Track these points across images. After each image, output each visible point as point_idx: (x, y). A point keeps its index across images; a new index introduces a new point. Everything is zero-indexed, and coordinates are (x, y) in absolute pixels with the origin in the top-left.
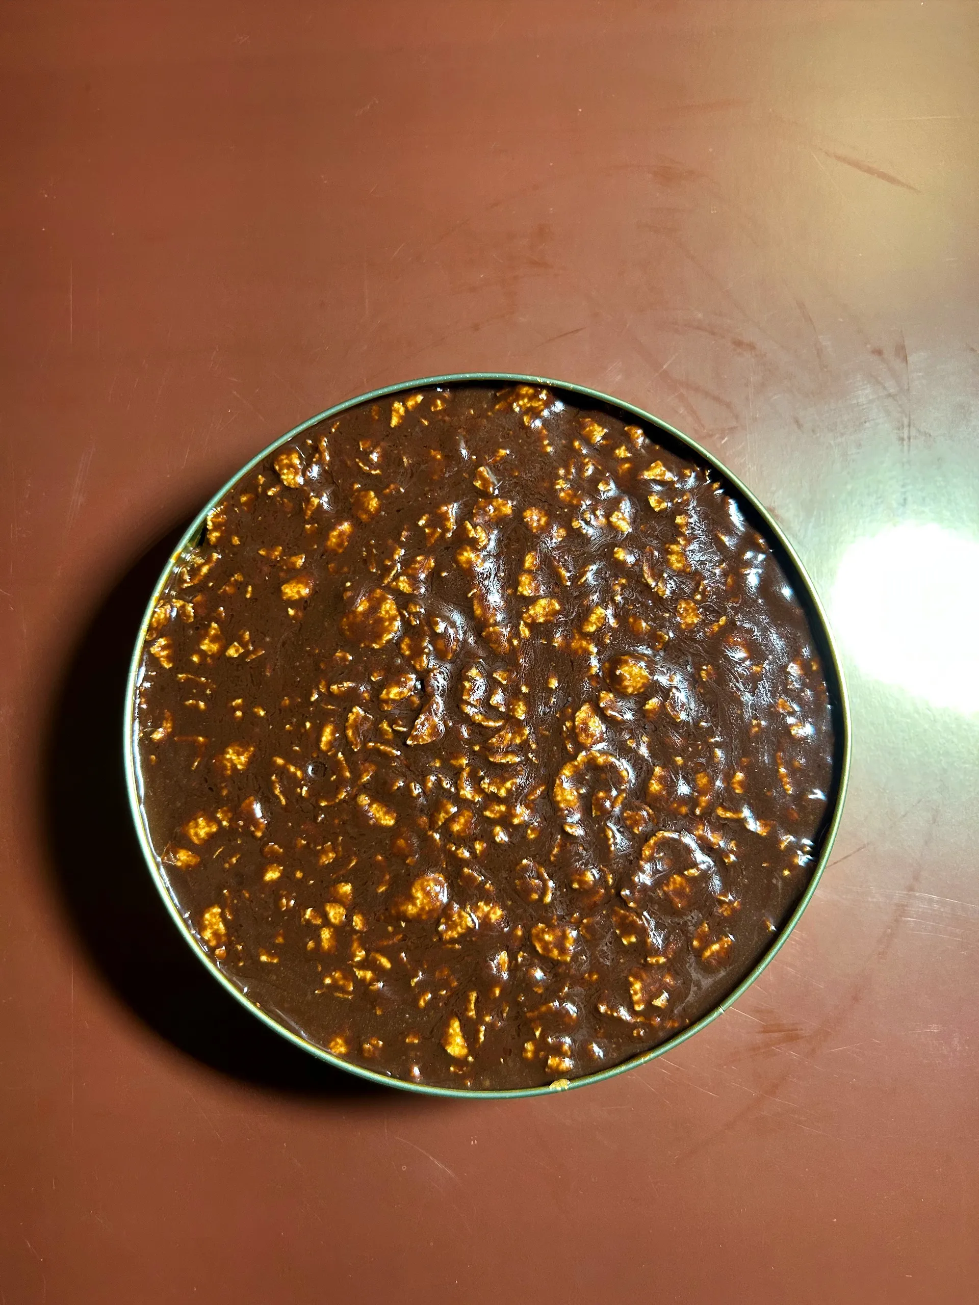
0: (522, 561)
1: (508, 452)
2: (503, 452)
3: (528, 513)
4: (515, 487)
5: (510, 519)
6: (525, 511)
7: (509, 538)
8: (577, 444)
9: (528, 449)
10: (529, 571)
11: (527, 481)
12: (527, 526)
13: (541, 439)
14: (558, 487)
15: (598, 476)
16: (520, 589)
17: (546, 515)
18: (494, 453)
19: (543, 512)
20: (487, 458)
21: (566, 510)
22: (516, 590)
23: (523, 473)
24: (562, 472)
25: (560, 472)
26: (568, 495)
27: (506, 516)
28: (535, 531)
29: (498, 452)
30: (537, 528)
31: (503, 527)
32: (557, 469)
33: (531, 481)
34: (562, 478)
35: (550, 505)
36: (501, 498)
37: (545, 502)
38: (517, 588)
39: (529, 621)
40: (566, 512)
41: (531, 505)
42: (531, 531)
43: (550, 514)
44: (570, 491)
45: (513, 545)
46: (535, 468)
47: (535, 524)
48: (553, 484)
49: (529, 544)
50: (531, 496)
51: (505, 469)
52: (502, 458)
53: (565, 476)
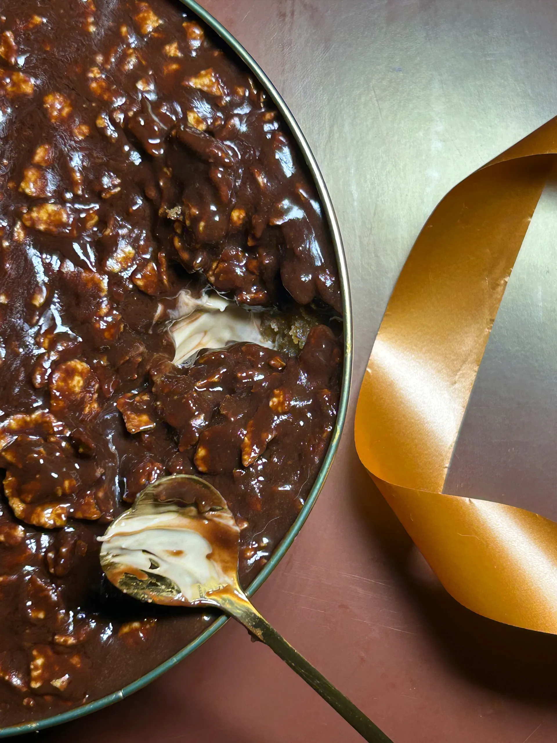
0: (32, 153)
1: (45, 20)
2: (38, 19)
3: (50, 99)
4: (43, 64)
5: (28, 99)
6: (47, 95)
7: (22, 123)
8: (124, 29)
9: (68, 23)
10: (38, 167)
11: (58, 60)
12: (45, 113)
13: (85, 15)
14: (91, 75)
15: (139, 72)
16: (23, 185)
17: (71, 105)
18: (28, 17)
19: (69, 102)
20: (18, 22)
21: (94, 105)
22: (18, 185)
23: (55, 50)
24: (100, 59)
25: (98, 58)
26: (101, 87)
27: (25, 95)
28: (53, 121)
29: (32, 18)
30: (56, 118)
31: (19, 107)
32: (95, 53)
33: (62, 61)
34: (97, 66)
35: (78, 95)
36: (23, 73)
37: (73, 89)
38: (20, 183)
39: (28, 224)
40: (94, 107)
41: (57, 90)
42: (49, 120)
43: (75, 105)
44: (104, 84)
45: (25, 131)
46: (70, 47)
47: (55, 113)
48: (86, 70)
49: (44, 135)
50: (58, 79)
51: (36, 40)
52: (36, 26)
53: (102, 64)
